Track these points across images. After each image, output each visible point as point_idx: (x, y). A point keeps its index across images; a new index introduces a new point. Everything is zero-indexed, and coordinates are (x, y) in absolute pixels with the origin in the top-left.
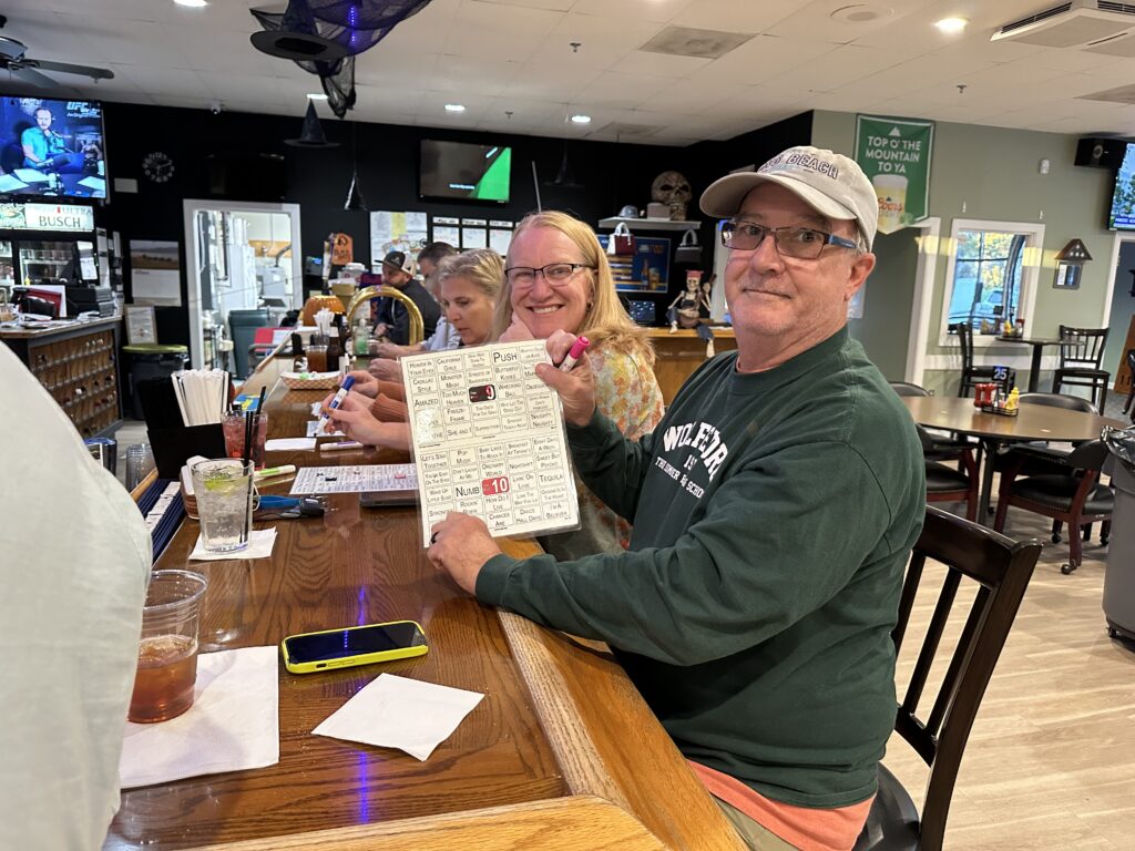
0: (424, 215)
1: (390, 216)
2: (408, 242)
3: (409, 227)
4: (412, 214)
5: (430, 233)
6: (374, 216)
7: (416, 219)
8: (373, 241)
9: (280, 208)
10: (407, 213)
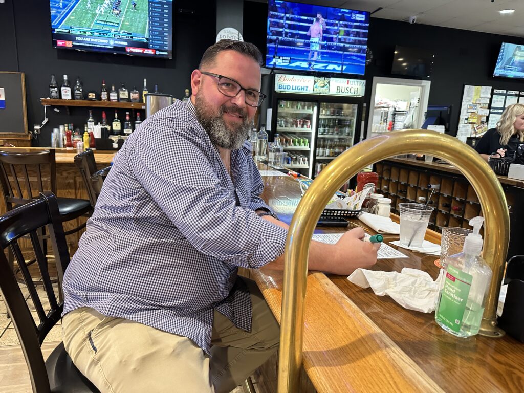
0: (491, 88)
1: (474, 88)
2: (480, 104)
3: (482, 96)
4: (485, 87)
5: (491, 100)
6: (466, 87)
7: (486, 91)
8: (463, 103)
9: (421, 84)
10: (482, 87)
